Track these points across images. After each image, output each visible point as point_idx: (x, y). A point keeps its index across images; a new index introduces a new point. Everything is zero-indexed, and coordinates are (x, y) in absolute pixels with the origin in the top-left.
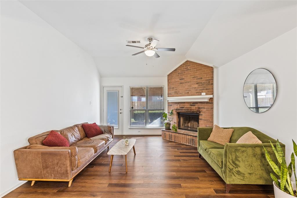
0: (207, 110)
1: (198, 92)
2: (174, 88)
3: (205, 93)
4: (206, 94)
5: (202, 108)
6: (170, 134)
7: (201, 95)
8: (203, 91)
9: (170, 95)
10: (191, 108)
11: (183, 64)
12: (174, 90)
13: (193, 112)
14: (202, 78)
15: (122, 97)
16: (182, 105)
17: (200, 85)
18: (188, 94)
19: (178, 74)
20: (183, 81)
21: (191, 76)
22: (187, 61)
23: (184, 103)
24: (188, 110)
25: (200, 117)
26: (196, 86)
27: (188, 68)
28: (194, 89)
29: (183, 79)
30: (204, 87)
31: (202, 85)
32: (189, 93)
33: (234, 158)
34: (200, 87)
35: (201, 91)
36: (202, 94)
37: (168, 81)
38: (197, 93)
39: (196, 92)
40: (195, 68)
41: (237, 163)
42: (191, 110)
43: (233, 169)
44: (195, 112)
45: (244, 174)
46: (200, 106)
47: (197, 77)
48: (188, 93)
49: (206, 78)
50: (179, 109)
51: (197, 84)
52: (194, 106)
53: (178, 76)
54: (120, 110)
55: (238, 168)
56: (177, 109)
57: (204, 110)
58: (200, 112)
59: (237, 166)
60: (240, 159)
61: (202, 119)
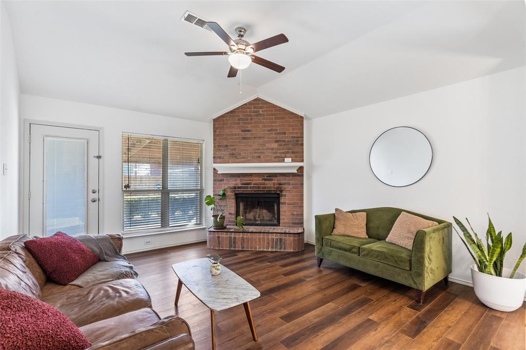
0: (294, 187)
1: (278, 157)
2: (229, 147)
3: (290, 159)
4: (293, 161)
5: (285, 184)
6: (230, 238)
7: (283, 161)
8: (287, 155)
9: (218, 160)
10: (264, 184)
11: (250, 103)
12: (229, 150)
13: (269, 193)
14: (285, 133)
15: (99, 157)
16: (246, 180)
17: (281, 145)
18: (259, 159)
19: (239, 120)
20: (248, 135)
21: (265, 126)
22: (258, 100)
23: (251, 175)
24: (259, 187)
25: (282, 200)
26: (275, 145)
27: (259, 111)
28: (270, 151)
29: (248, 131)
30: (289, 149)
31: (284, 145)
32: (261, 157)
33: (429, 250)
34: (281, 147)
35: (283, 155)
36: (286, 160)
37: (215, 131)
38: (275, 157)
39: (275, 155)
40: (272, 115)
41: (430, 256)
42: (265, 188)
44: (273, 192)
46: (283, 180)
47: (277, 130)
48: (259, 157)
49: (292, 133)
50: (239, 188)
51: (276, 142)
52: (271, 180)
53: (239, 123)
55: (431, 264)
56: (235, 188)
57: (288, 187)
58: (281, 191)
59: (430, 261)
60: (432, 250)
61: (284, 203)
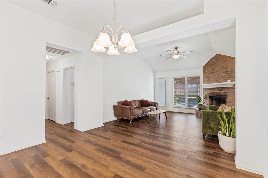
0: (232, 94)
1: (225, 80)
2: (208, 77)
3: (230, 80)
4: (231, 81)
5: (227, 93)
7: (227, 81)
8: (229, 78)
9: (204, 83)
10: (219, 92)
11: (214, 57)
12: (207, 78)
13: (221, 96)
14: (228, 68)
15: (168, 85)
16: (213, 91)
17: (226, 74)
19: (210, 65)
20: (213, 71)
21: (220, 66)
22: (217, 55)
23: (215, 88)
24: (217, 94)
25: (227, 100)
26: (224, 74)
27: (217, 60)
28: (222, 77)
29: (214, 69)
30: (230, 75)
31: (228, 73)
32: (219, 80)
33: (207, 118)
34: (226, 75)
35: (227, 79)
36: (228, 81)
37: (203, 72)
38: (224, 80)
39: (224, 79)
40: (222, 60)
41: (209, 121)
42: (220, 94)
43: (206, 125)
44: (223, 96)
45: (213, 129)
46: (227, 91)
47: (224, 67)
48: (218, 80)
49: (231, 67)
50: (211, 94)
51: (224, 72)
52: (222, 91)
53: (210, 67)
54: (166, 94)
55: (209, 125)
56: (209, 94)
57: (230, 94)
58: (226, 96)
59: (209, 124)
60: (211, 120)
61: (228, 102)
